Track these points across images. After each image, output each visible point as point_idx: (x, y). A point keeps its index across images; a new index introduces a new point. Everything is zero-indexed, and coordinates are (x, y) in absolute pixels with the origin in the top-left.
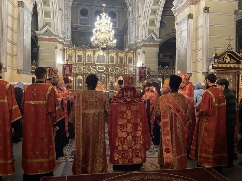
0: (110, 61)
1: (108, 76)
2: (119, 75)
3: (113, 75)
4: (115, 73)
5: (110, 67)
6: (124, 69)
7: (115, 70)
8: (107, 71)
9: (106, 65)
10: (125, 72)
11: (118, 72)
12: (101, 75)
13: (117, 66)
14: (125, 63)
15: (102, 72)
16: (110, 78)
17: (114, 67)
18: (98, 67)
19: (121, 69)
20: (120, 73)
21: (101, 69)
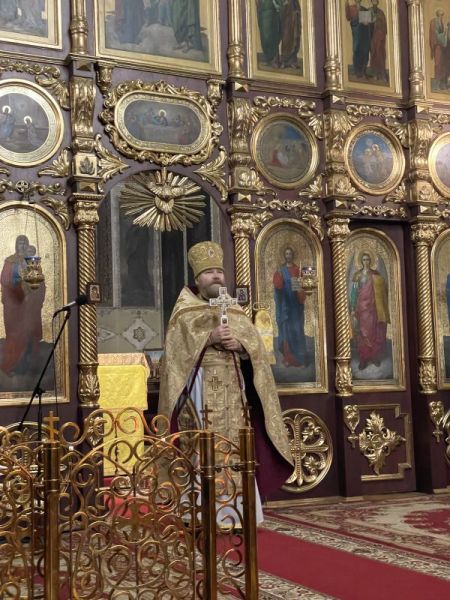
0: (254, 46)
1: (254, 211)
2: (358, 209)
3: (295, 204)
4: (314, 188)
5: (260, 116)
6: (406, 149)
7: (315, 150)
8: (241, 158)
9: (222, 86)
10: (416, 179)
11: (347, 172)
12: (166, 199)
13: (335, 99)
14: (407, 84)
15: (181, 163)
16: (266, 239)
17: (307, 119)
18: (132, 99)
19: (369, 142)
20: (365, 187)
21: (166, 123)
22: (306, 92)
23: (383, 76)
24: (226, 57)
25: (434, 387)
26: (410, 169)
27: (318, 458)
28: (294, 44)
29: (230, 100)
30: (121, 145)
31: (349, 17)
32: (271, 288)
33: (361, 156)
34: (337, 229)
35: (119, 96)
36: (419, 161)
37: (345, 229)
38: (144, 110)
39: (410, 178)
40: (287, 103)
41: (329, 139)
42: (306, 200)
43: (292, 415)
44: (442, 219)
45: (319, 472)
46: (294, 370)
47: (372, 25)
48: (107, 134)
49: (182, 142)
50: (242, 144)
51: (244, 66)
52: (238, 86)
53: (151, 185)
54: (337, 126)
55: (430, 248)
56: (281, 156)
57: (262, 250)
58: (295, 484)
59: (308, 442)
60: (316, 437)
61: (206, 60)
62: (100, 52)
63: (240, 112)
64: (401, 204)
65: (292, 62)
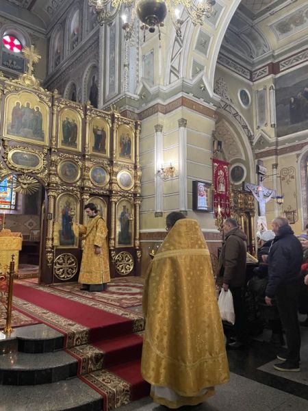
0: (61, 138)
1: (56, 190)
2: (93, 191)
3: (71, 188)
4: (78, 183)
5: (61, 160)
6: (110, 174)
7: (79, 172)
8: (53, 172)
9: (48, 150)
10: (112, 183)
11: (89, 179)
12: (25, 184)
13: (87, 157)
14: (112, 154)
15: (31, 172)
16: (60, 198)
17: (77, 162)
18: (15, 151)
19: (98, 170)
20: (96, 184)
21: (27, 159)
22: (77, 153)
23: (104, 150)
24: (51, 141)
25: (114, 247)
26: (111, 180)
27: (73, 269)
28: (75, 138)
29: (50, 154)
30: (10, 166)
31: (94, 132)
32: (61, 214)
33: (95, 175)
34: (85, 197)
35: (10, 150)
36: (114, 178)
37: (88, 197)
38: (19, 155)
39: (111, 183)
40: (70, 156)
41: (84, 169)
42: (75, 187)
43: (65, 255)
44: (120, 195)
45: (73, 274)
46: (67, 241)
47: (101, 135)
48: (5, 162)
49: (32, 166)
50: (54, 168)
51: (56, 144)
52: (53, 150)
53: (19, 179)
54: (87, 165)
55: (116, 204)
56: (67, 173)
57: (59, 202)
58: (64, 278)
59: (70, 264)
60: (73, 263)
61: (43, 140)
62: (5, 135)
63: (54, 158)
64: (107, 190)
65: (73, 143)
